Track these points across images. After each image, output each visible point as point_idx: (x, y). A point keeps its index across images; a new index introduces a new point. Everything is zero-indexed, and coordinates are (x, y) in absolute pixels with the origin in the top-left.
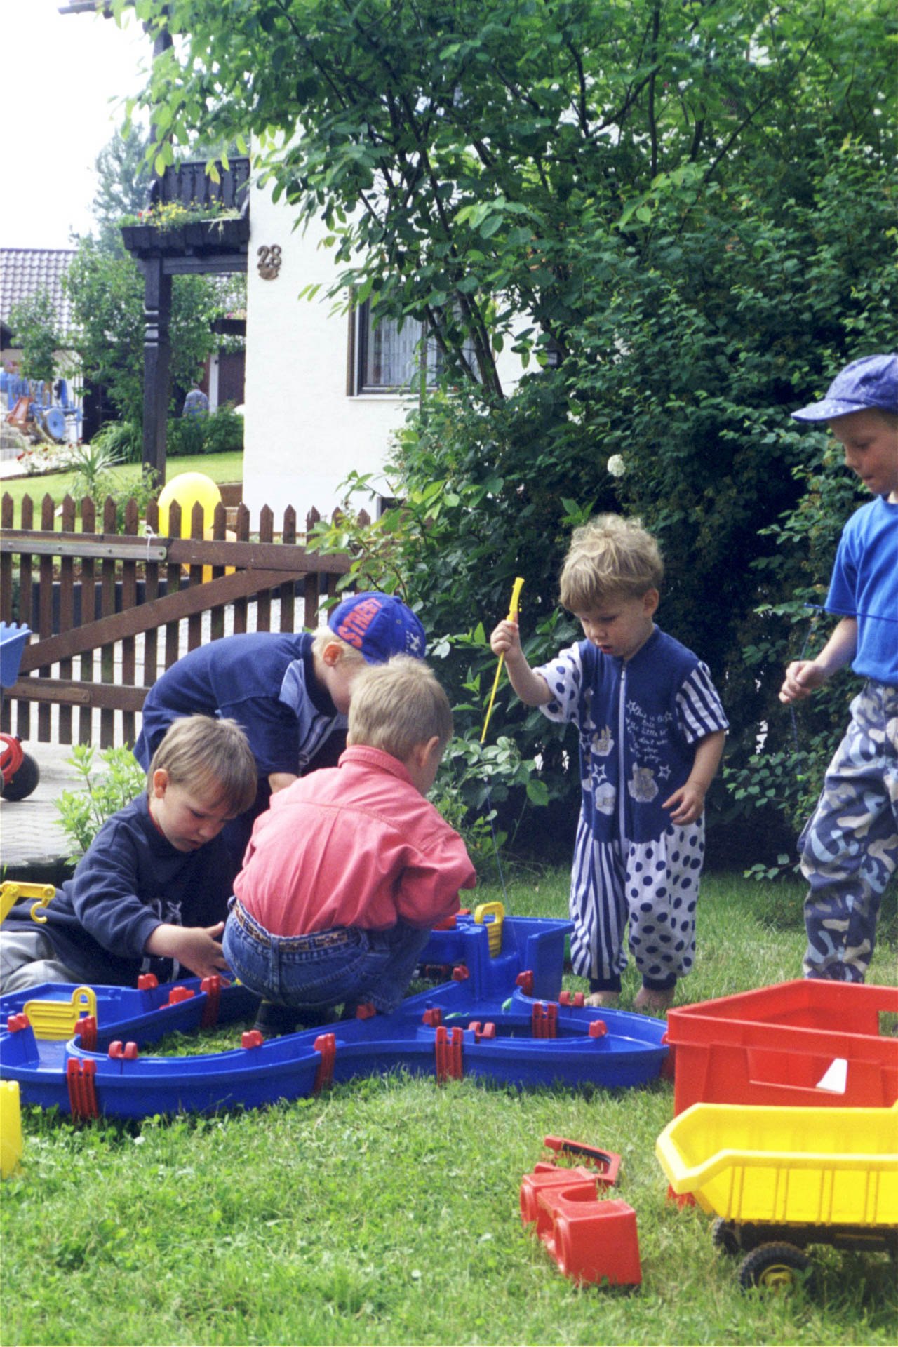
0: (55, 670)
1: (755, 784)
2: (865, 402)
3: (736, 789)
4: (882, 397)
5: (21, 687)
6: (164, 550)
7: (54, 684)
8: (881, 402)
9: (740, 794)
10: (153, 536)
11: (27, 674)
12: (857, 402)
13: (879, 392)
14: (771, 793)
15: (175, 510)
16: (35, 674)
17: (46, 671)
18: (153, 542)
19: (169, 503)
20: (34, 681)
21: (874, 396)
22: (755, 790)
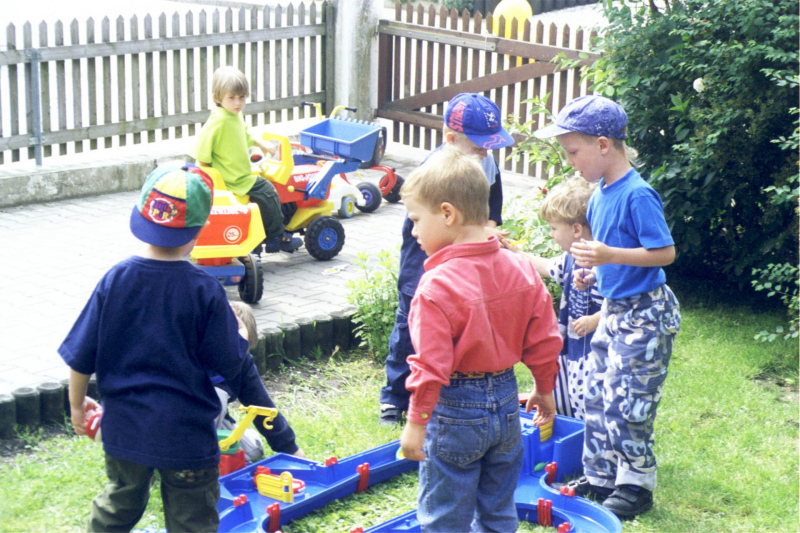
0: (434, 108)
1: (770, 281)
2: (570, 129)
3: (757, 284)
4: (580, 125)
5: (414, 117)
6: (494, 45)
7: (433, 118)
8: (579, 128)
9: (759, 288)
10: (490, 36)
11: (419, 110)
12: (565, 128)
13: (578, 122)
14: (778, 288)
15: (502, 21)
16: (423, 110)
17: (429, 109)
18: (489, 40)
19: (499, 16)
20: (422, 115)
21: (575, 125)
22: (768, 285)
